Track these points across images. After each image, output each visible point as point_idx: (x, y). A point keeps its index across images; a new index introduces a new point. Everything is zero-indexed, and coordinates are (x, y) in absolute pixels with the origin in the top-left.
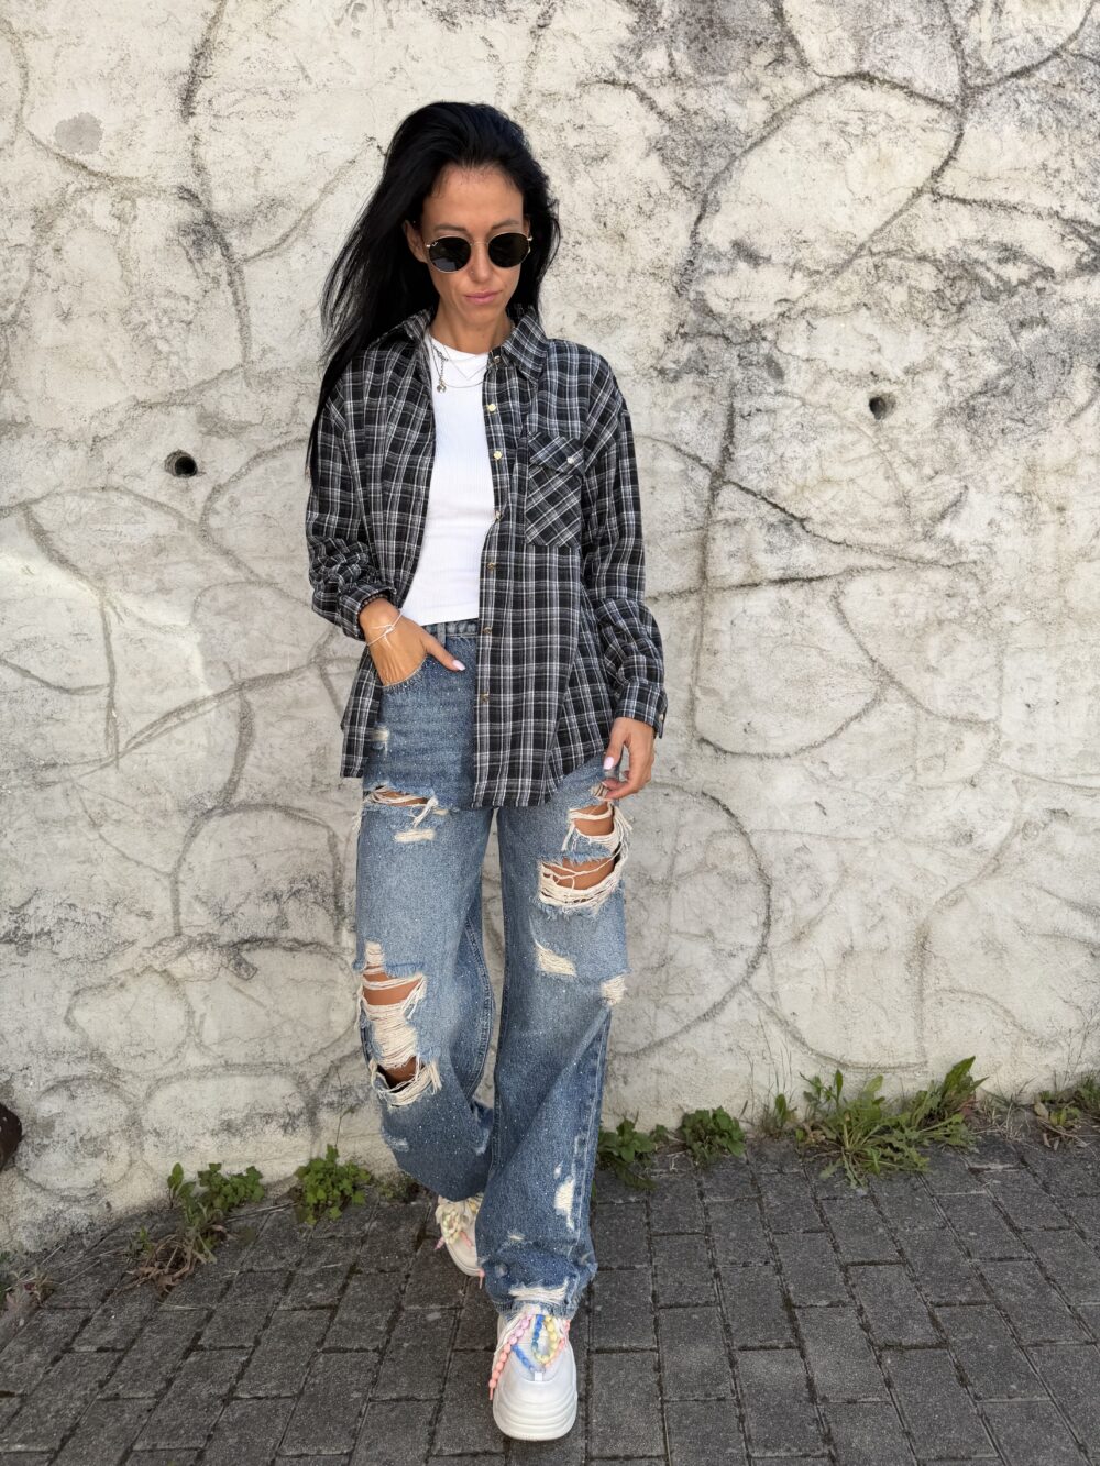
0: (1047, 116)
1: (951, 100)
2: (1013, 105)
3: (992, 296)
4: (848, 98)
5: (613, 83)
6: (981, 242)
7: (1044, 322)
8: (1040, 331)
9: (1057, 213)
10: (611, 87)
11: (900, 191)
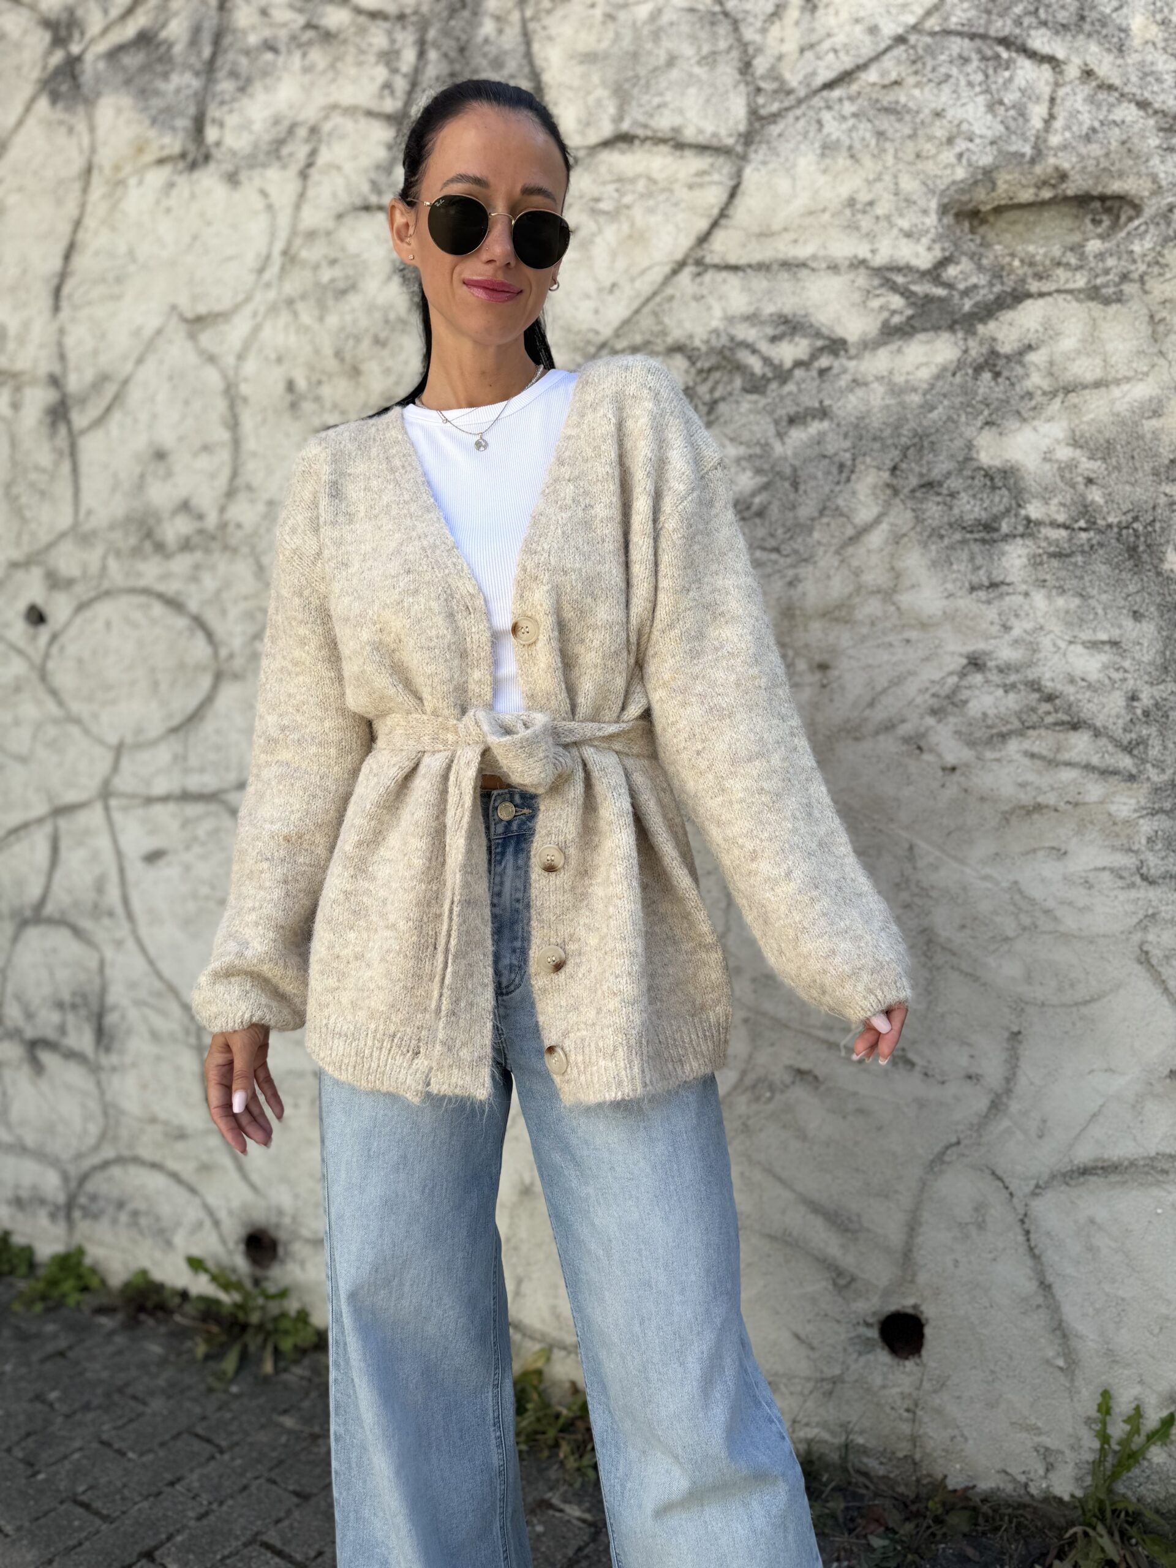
0: (865, 130)
1: (730, 141)
2: (814, 127)
3: (756, 386)
4: (603, 169)
5: (367, 208)
6: (752, 318)
7: (823, 413)
8: (816, 427)
9: (863, 262)
10: (364, 215)
11: (656, 269)
